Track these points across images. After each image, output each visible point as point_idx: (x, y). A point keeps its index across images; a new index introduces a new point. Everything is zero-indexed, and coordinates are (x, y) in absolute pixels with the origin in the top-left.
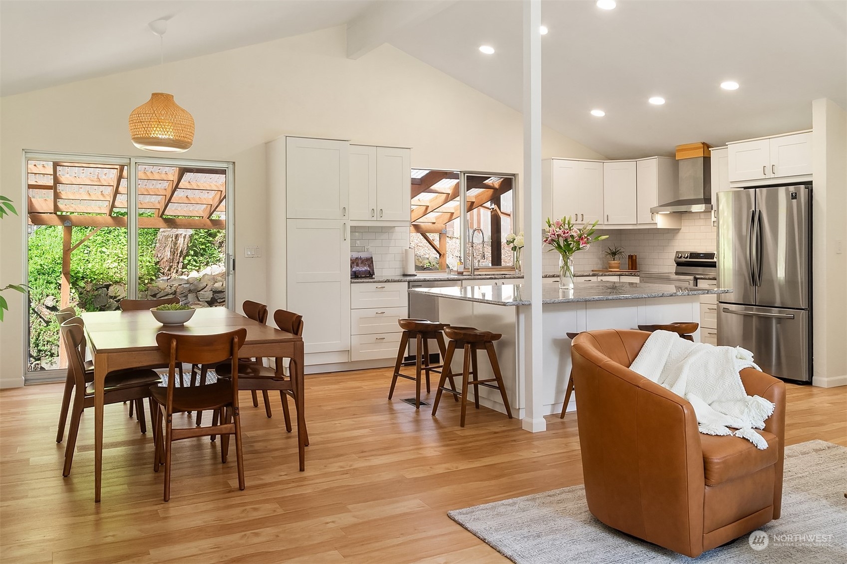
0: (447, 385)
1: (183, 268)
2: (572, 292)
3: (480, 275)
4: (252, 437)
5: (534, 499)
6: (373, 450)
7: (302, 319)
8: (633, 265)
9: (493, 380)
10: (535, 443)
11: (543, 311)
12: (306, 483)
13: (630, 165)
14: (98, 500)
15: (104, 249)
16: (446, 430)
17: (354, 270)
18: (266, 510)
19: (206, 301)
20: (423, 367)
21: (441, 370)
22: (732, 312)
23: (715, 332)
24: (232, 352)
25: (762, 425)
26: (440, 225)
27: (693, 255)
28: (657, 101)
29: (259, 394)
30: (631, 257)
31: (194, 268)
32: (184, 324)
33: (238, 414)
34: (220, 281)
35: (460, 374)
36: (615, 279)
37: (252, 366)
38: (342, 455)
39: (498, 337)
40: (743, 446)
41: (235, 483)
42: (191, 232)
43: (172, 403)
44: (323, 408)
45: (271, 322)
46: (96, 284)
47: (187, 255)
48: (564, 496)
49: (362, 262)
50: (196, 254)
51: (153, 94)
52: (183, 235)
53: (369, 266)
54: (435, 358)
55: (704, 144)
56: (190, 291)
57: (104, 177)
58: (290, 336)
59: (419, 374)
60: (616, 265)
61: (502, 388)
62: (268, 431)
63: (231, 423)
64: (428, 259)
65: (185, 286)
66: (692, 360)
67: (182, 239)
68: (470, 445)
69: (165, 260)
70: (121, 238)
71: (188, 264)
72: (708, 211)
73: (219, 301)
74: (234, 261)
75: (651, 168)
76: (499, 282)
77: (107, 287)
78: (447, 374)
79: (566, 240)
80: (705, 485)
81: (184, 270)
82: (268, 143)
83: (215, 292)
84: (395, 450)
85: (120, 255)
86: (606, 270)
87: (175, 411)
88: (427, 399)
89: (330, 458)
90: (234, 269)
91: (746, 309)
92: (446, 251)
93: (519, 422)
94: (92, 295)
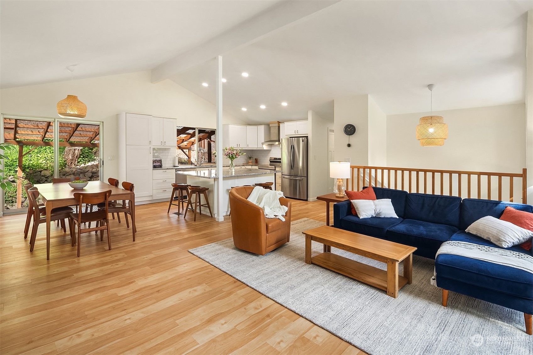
0: (190, 207)
1: (77, 163)
2: (234, 173)
3: (203, 166)
4: (113, 231)
5: (217, 243)
6: (161, 232)
7: (134, 185)
8: (256, 162)
9: (206, 204)
10: (220, 225)
11: (223, 180)
12: (135, 245)
13: (255, 127)
14: (48, 259)
15: (38, 155)
16: (188, 223)
17: (154, 165)
18: (120, 256)
19: (89, 177)
20: (181, 201)
21: (187, 201)
22: (285, 178)
23: (281, 184)
24: (106, 199)
25: (284, 214)
26: (188, 146)
27: (275, 159)
28: (263, 107)
29: (115, 214)
30: (256, 159)
31: (83, 163)
32: (83, 188)
33: (108, 222)
34: (95, 168)
35: (194, 203)
36: (250, 167)
37: (112, 204)
38: (149, 234)
39: (208, 189)
40: (278, 221)
41: (107, 248)
42: (81, 148)
43: (81, 220)
44: (142, 218)
45: (120, 186)
46: (35, 170)
47: (80, 157)
48: (227, 241)
49: (157, 162)
50: (84, 157)
51: (68, 95)
52: (78, 149)
53: (160, 163)
54: (185, 197)
55: (278, 122)
56: (81, 173)
57: (40, 125)
58: (129, 192)
59: (179, 203)
60: (251, 162)
61: (209, 207)
62: (119, 228)
63: (104, 226)
64: (184, 159)
65: (79, 171)
66: (266, 195)
67: (77, 151)
68: (197, 227)
69: (69, 160)
70: (47, 150)
71: (80, 161)
72: (279, 144)
73: (95, 177)
74: (103, 161)
75: (262, 128)
76: (210, 169)
77: (41, 171)
78: (190, 203)
79: (232, 155)
80: (267, 233)
81: (78, 164)
82: (118, 114)
83: (93, 173)
84: (170, 231)
85: (47, 158)
86: (247, 164)
87: (82, 222)
88: (182, 212)
89: (145, 236)
90: (103, 165)
91: (290, 177)
92: (191, 156)
93: (215, 218)
94: (33, 175)
